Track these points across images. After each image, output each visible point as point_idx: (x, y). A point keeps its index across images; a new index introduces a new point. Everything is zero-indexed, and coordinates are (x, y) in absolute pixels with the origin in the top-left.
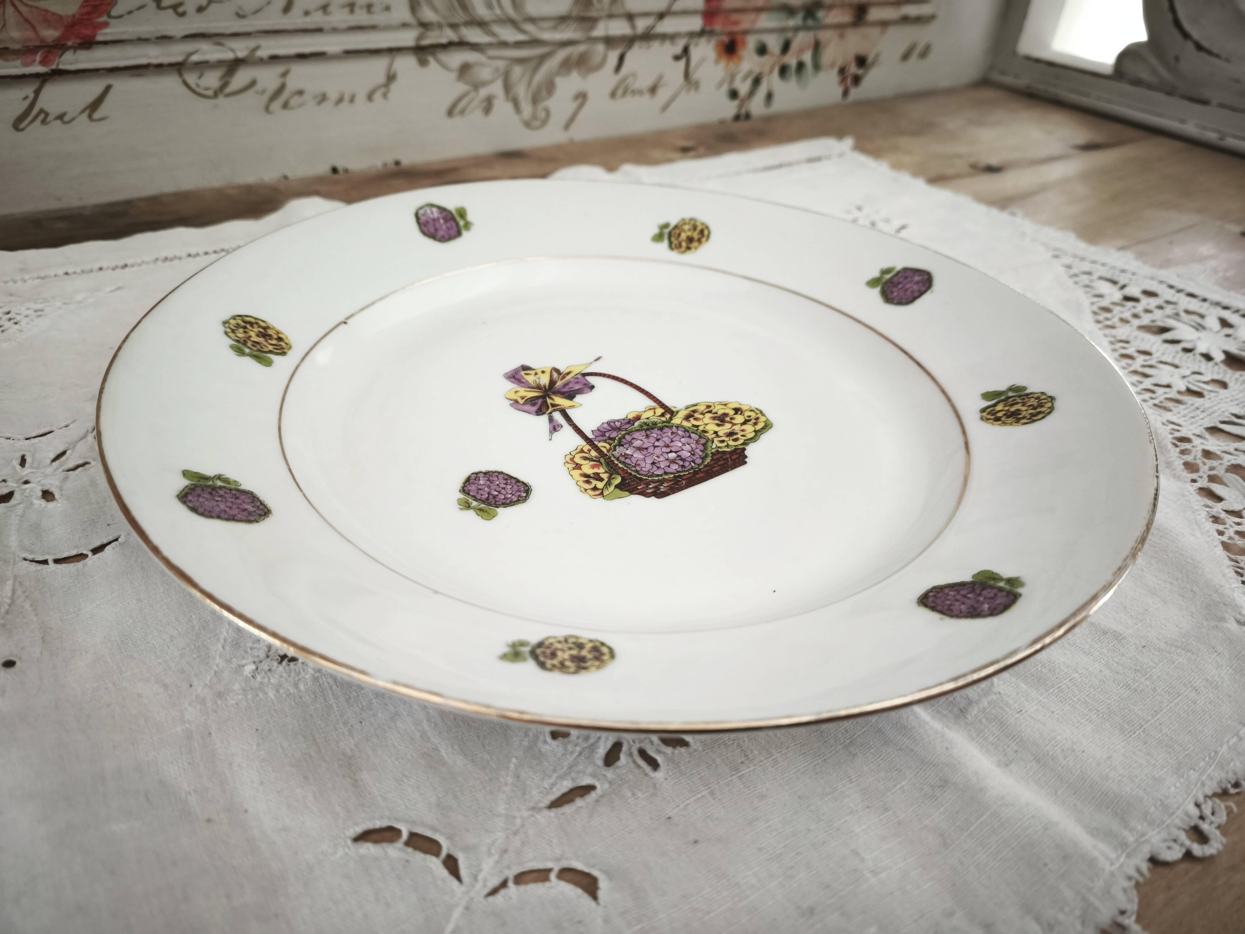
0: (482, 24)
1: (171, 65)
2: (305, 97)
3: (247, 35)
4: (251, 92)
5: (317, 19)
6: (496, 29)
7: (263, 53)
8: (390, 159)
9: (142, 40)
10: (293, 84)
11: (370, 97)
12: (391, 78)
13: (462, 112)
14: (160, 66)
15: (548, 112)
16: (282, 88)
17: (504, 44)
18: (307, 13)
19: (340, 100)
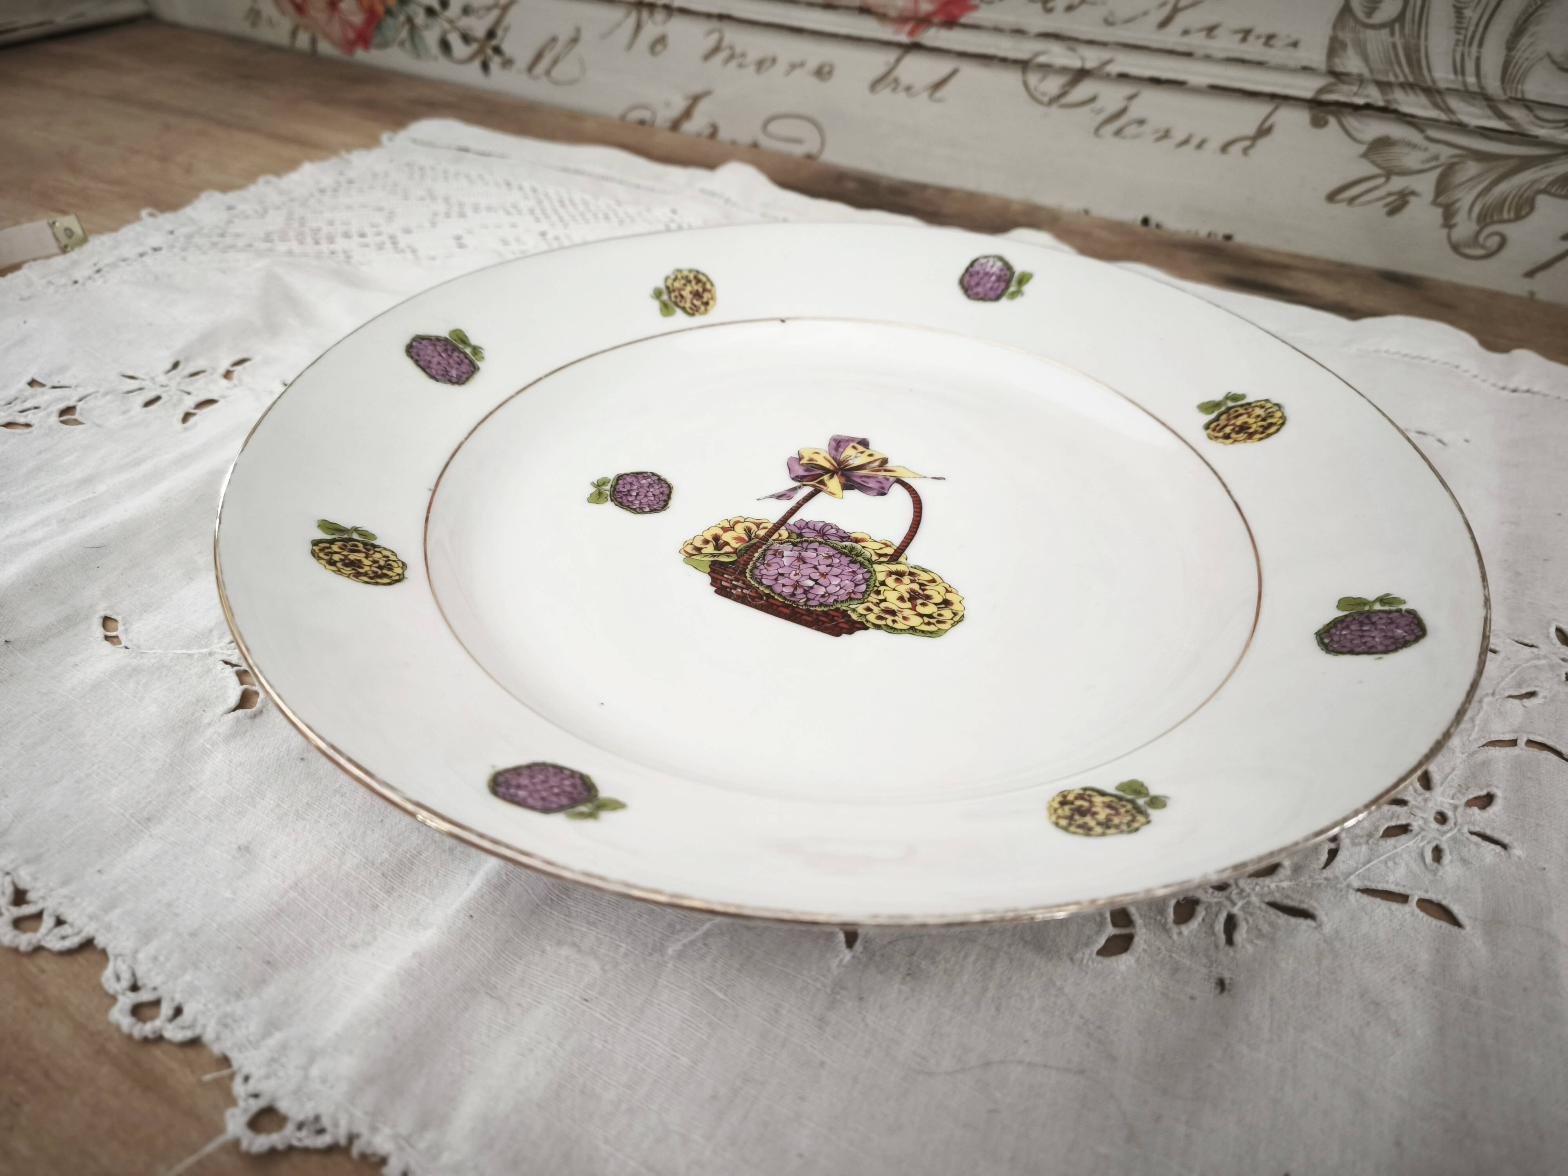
0: (1432, 92)
1: (1016, 62)
2: (1144, 128)
3: (1104, 44)
4: (1086, 109)
5: (1197, 41)
6: (1454, 103)
7: (1114, 69)
8: (1221, 230)
9: (997, 30)
10: (1136, 110)
11: (1225, 148)
12: (1264, 131)
13: (1351, 201)
14: (1004, 60)
15: (1503, 242)
16: (1123, 111)
17: (1461, 127)
18: (1186, 32)
19: (1186, 142)
